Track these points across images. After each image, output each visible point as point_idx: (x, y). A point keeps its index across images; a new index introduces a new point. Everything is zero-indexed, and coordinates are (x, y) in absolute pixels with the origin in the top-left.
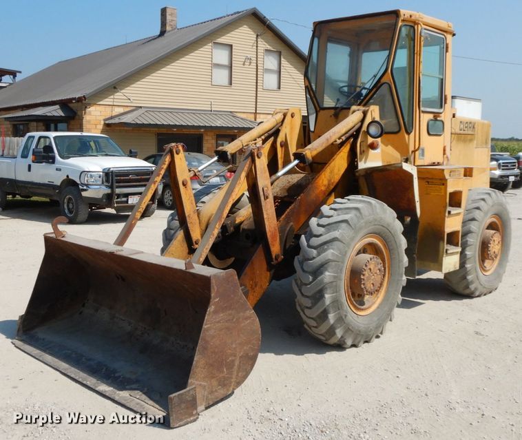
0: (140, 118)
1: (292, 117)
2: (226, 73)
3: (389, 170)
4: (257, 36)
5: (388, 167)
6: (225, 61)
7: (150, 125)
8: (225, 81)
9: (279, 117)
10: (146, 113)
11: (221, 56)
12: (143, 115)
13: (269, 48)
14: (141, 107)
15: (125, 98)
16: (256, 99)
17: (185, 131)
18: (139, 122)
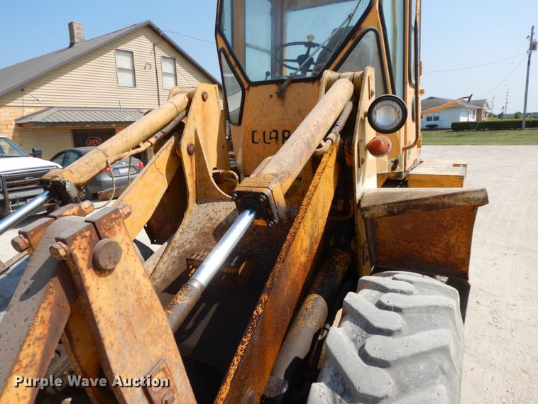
0: (50, 117)
1: (204, 100)
2: (130, 76)
3: (450, 206)
4: (154, 45)
5: (446, 200)
6: (129, 66)
7: (61, 123)
8: (131, 83)
9: (181, 100)
10: (57, 113)
11: (124, 62)
12: (54, 115)
13: (165, 55)
14: (52, 107)
15: (34, 99)
16: (159, 98)
17: (98, 127)
18: (49, 121)
